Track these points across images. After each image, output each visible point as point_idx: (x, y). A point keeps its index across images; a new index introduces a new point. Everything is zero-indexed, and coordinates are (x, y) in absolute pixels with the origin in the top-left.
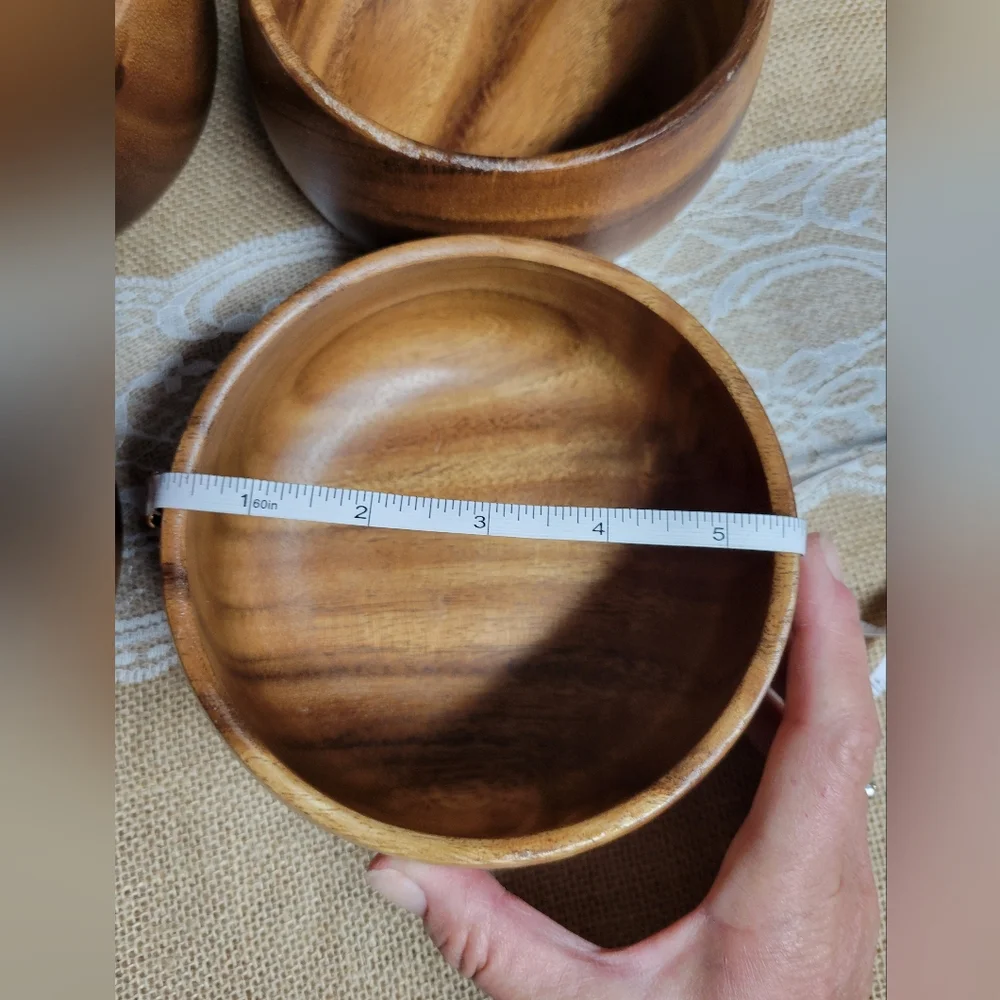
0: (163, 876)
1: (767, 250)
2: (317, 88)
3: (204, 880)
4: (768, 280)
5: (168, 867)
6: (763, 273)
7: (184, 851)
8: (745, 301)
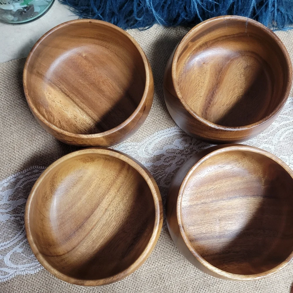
0: (156, 287)
1: (286, 125)
2: (194, 114)
3: (166, 287)
4: (287, 133)
5: (157, 284)
6: (285, 131)
7: (160, 281)
8: (281, 139)
